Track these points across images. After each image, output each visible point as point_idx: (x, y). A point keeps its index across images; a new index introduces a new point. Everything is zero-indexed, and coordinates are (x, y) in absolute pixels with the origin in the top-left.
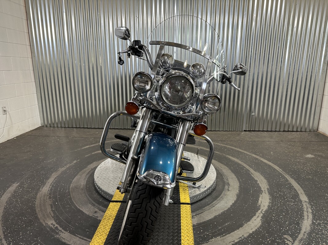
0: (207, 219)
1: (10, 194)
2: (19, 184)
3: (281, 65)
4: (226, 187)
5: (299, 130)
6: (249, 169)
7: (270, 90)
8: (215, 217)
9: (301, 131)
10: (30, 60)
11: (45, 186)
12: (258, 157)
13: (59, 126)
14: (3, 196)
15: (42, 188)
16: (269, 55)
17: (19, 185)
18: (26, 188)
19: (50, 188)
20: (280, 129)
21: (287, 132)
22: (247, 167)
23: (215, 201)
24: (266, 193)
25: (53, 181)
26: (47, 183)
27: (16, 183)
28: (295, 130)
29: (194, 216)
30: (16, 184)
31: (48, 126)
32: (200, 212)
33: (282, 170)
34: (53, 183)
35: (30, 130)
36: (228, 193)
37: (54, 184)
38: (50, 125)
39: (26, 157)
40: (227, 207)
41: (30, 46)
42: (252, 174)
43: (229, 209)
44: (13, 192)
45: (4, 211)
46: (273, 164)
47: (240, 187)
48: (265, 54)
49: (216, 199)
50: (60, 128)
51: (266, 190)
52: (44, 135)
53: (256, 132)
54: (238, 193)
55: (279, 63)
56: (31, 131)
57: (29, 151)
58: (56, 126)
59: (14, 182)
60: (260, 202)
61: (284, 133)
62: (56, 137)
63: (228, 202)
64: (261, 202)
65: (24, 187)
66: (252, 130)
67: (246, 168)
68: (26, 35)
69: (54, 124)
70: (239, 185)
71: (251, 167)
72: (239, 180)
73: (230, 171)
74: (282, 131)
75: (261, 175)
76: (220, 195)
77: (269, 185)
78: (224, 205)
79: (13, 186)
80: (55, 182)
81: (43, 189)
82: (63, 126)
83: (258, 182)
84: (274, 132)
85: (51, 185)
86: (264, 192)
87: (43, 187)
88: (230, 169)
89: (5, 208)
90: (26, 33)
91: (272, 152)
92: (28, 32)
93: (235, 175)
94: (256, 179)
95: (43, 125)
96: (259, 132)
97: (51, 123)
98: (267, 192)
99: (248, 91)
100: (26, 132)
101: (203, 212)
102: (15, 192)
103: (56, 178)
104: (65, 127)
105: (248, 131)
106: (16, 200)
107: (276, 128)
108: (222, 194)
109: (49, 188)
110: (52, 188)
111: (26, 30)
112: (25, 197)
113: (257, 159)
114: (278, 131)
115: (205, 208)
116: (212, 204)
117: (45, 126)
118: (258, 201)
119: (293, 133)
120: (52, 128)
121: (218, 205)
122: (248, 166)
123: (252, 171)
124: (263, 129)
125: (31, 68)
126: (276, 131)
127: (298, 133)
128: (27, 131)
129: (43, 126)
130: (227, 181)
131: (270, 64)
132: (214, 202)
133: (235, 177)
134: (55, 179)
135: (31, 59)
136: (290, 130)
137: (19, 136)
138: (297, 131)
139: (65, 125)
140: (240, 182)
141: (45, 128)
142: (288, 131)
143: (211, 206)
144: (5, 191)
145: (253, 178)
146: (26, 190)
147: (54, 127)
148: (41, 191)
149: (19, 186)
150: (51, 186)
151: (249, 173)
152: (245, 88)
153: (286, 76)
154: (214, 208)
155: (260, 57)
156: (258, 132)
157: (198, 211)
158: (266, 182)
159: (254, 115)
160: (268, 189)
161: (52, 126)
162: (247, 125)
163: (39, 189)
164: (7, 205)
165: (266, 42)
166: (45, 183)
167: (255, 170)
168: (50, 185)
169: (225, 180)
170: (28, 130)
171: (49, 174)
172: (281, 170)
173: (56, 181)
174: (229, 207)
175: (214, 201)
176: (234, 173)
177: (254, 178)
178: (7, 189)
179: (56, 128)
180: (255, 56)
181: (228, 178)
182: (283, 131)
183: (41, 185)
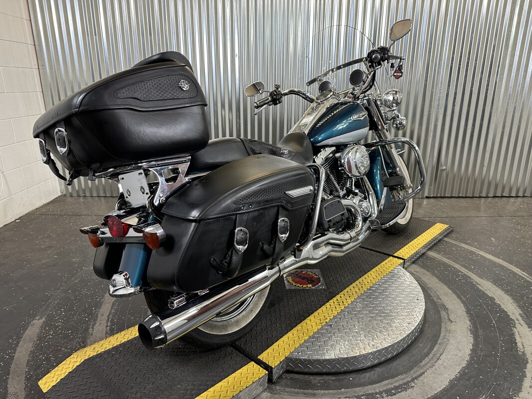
0: (439, 390)
1: (31, 345)
2: (44, 319)
3: (497, 79)
4: (443, 314)
5: (521, 194)
6: (468, 274)
7: (474, 125)
8: (453, 384)
9: (524, 196)
10: (36, 72)
11: (98, 324)
12: (473, 249)
13: (95, 194)
14: (18, 350)
15: (93, 328)
16: (476, 60)
17: (44, 322)
18: (61, 329)
19: (108, 328)
20: (488, 193)
21: (500, 198)
22: (463, 270)
23: (437, 346)
24: (522, 325)
25: (111, 311)
26: (99, 316)
27: (37, 318)
28: (513, 194)
29: (410, 382)
30: (39, 320)
31: (75, 194)
32: (419, 373)
33: (528, 274)
34: (111, 316)
35: (42, 204)
36: (452, 327)
37: (113, 316)
38: (78, 192)
39: (47, 260)
40: (464, 360)
41: (33, 47)
42: (478, 284)
43: (470, 364)
44: (35, 339)
45: (26, 386)
46: (506, 262)
47: (468, 312)
48: (469, 59)
49: (435, 343)
50: (96, 198)
51: (520, 318)
52: (71, 213)
53: (446, 200)
54: (470, 326)
55: (494, 75)
56: (45, 205)
57: (50, 247)
58: (88, 194)
59: (33, 317)
60: (519, 345)
61: (497, 199)
62: (95, 218)
63: (461, 348)
64: (523, 346)
65: (57, 327)
66: (439, 195)
67: (462, 273)
68: (26, 24)
69: (84, 191)
70: (464, 310)
71: (470, 270)
72: (459, 297)
73: (437, 280)
74: (492, 196)
75: (494, 286)
76: (439, 331)
77: (519, 307)
78: (457, 355)
79: (34, 324)
80: (115, 314)
81: (95, 331)
82: (102, 194)
83: (496, 301)
84: (477, 199)
85: (108, 319)
86: (517, 322)
87: (94, 325)
88: (434, 274)
89: (26, 377)
90: (25, 21)
91: (492, 239)
92: (29, 19)
93: (449, 288)
94: (490, 294)
95: (64, 193)
96: (453, 200)
97: (79, 189)
98: (522, 322)
99: (436, 126)
100: (36, 209)
101: (424, 373)
102: (40, 338)
103: (114, 304)
104: (104, 196)
105: (433, 197)
106: (46, 358)
107: (481, 192)
108: (443, 329)
109: (107, 326)
110: (111, 326)
111: (25, 15)
112: (63, 349)
113: (473, 253)
114: (483, 197)
115: (424, 363)
116: (433, 352)
117: (68, 195)
118: (517, 343)
119: (512, 200)
120: (82, 200)
121: (444, 354)
122: (463, 268)
123: (475, 278)
124: (459, 193)
125: (39, 89)
126: (480, 197)
127: (519, 199)
128: (37, 207)
129: (65, 195)
130: (439, 301)
131: (477, 76)
132: (435, 349)
133: (451, 291)
134: (113, 306)
135: (37, 70)
136: (504, 195)
137: (23, 216)
138: (517, 197)
139: (105, 193)
140: (463, 302)
141: (69, 199)
142: (502, 197)
143: (432, 358)
144: (19, 338)
145: (483, 292)
146: (61, 333)
147: (85, 196)
148: (92, 334)
149: (45, 324)
150: (109, 323)
151: (472, 283)
152: (431, 121)
153: (503, 99)
154: (440, 362)
155: (460, 64)
156: (450, 200)
157: (413, 371)
158: (511, 301)
159: (444, 169)
160: (520, 315)
161: (81, 194)
162: (432, 188)
163: (87, 329)
164: (29, 371)
165: (472, 38)
166: (97, 317)
167: (481, 277)
168: (108, 321)
169: (435, 299)
170: (39, 204)
171: (99, 296)
172: (527, 276)
173: (117, 310)
174: (468, 358)
175: (434, 347)
176: (446, 284)
177: (485, 292)
178: (24, 333)
179: (90, 199)
180: (452, 63)
181: (438, 294)
182: (494, 197)
183: (89, 320)
